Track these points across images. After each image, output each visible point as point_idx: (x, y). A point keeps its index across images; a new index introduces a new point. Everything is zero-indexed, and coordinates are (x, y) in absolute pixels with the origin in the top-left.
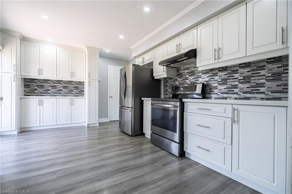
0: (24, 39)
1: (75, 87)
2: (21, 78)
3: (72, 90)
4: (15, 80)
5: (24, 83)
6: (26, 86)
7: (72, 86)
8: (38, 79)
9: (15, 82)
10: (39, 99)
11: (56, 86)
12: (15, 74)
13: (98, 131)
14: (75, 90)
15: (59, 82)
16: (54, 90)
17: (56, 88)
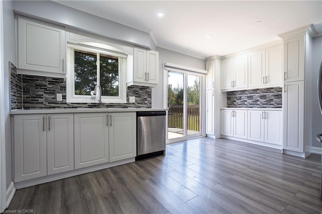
0: (223, 59)
1: (275, 96)
2: (222, 92)
3: (272, 100)
4: (214, 95)
5: (227, 96)
6: (229, 99)
7: (271, 94)
8: (237, 91)
9: (214, 96)
10: (233, 110)
11: (252, 96)
12: (214, 90)
13: (303, 169)
14: (276, 100)
15: (255, 91)
16: (250, 101)
17: (252, 99)
